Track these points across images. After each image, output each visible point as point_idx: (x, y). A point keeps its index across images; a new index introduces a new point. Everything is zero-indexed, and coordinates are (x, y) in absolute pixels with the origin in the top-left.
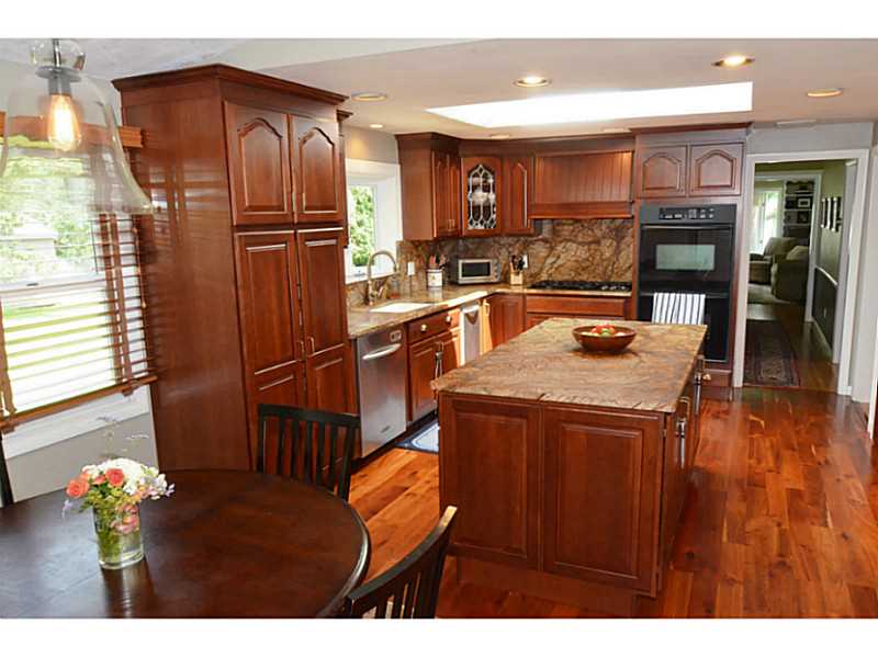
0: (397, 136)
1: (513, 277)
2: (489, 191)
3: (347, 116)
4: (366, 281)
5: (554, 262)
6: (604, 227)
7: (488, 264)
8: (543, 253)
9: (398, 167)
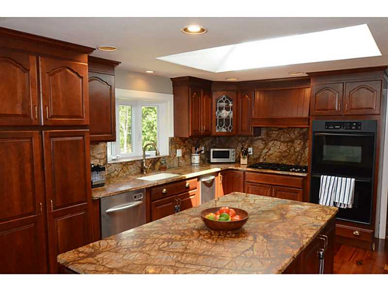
0: (171, 79)
1: (242, 159)
2: (229, 110)
3: (118, 64)
4: (142, 160)
5: (267, 152)
6: (296, 132)
7: (229, 151)
8: (262, 146)
9: (173, 96)
